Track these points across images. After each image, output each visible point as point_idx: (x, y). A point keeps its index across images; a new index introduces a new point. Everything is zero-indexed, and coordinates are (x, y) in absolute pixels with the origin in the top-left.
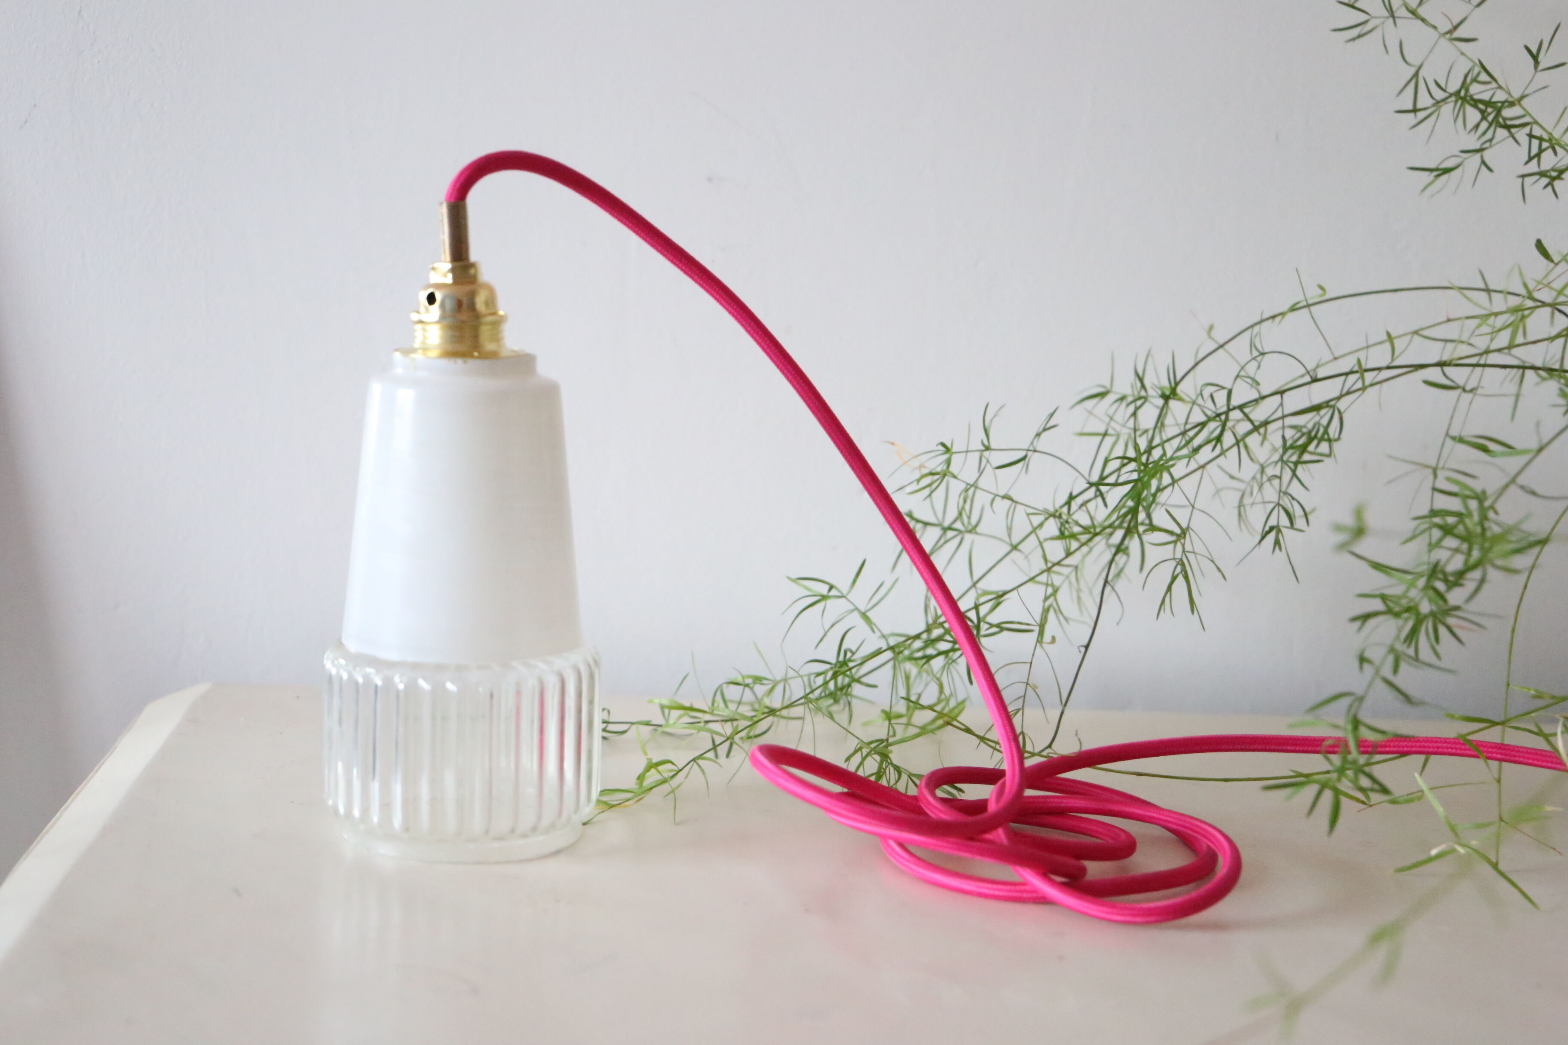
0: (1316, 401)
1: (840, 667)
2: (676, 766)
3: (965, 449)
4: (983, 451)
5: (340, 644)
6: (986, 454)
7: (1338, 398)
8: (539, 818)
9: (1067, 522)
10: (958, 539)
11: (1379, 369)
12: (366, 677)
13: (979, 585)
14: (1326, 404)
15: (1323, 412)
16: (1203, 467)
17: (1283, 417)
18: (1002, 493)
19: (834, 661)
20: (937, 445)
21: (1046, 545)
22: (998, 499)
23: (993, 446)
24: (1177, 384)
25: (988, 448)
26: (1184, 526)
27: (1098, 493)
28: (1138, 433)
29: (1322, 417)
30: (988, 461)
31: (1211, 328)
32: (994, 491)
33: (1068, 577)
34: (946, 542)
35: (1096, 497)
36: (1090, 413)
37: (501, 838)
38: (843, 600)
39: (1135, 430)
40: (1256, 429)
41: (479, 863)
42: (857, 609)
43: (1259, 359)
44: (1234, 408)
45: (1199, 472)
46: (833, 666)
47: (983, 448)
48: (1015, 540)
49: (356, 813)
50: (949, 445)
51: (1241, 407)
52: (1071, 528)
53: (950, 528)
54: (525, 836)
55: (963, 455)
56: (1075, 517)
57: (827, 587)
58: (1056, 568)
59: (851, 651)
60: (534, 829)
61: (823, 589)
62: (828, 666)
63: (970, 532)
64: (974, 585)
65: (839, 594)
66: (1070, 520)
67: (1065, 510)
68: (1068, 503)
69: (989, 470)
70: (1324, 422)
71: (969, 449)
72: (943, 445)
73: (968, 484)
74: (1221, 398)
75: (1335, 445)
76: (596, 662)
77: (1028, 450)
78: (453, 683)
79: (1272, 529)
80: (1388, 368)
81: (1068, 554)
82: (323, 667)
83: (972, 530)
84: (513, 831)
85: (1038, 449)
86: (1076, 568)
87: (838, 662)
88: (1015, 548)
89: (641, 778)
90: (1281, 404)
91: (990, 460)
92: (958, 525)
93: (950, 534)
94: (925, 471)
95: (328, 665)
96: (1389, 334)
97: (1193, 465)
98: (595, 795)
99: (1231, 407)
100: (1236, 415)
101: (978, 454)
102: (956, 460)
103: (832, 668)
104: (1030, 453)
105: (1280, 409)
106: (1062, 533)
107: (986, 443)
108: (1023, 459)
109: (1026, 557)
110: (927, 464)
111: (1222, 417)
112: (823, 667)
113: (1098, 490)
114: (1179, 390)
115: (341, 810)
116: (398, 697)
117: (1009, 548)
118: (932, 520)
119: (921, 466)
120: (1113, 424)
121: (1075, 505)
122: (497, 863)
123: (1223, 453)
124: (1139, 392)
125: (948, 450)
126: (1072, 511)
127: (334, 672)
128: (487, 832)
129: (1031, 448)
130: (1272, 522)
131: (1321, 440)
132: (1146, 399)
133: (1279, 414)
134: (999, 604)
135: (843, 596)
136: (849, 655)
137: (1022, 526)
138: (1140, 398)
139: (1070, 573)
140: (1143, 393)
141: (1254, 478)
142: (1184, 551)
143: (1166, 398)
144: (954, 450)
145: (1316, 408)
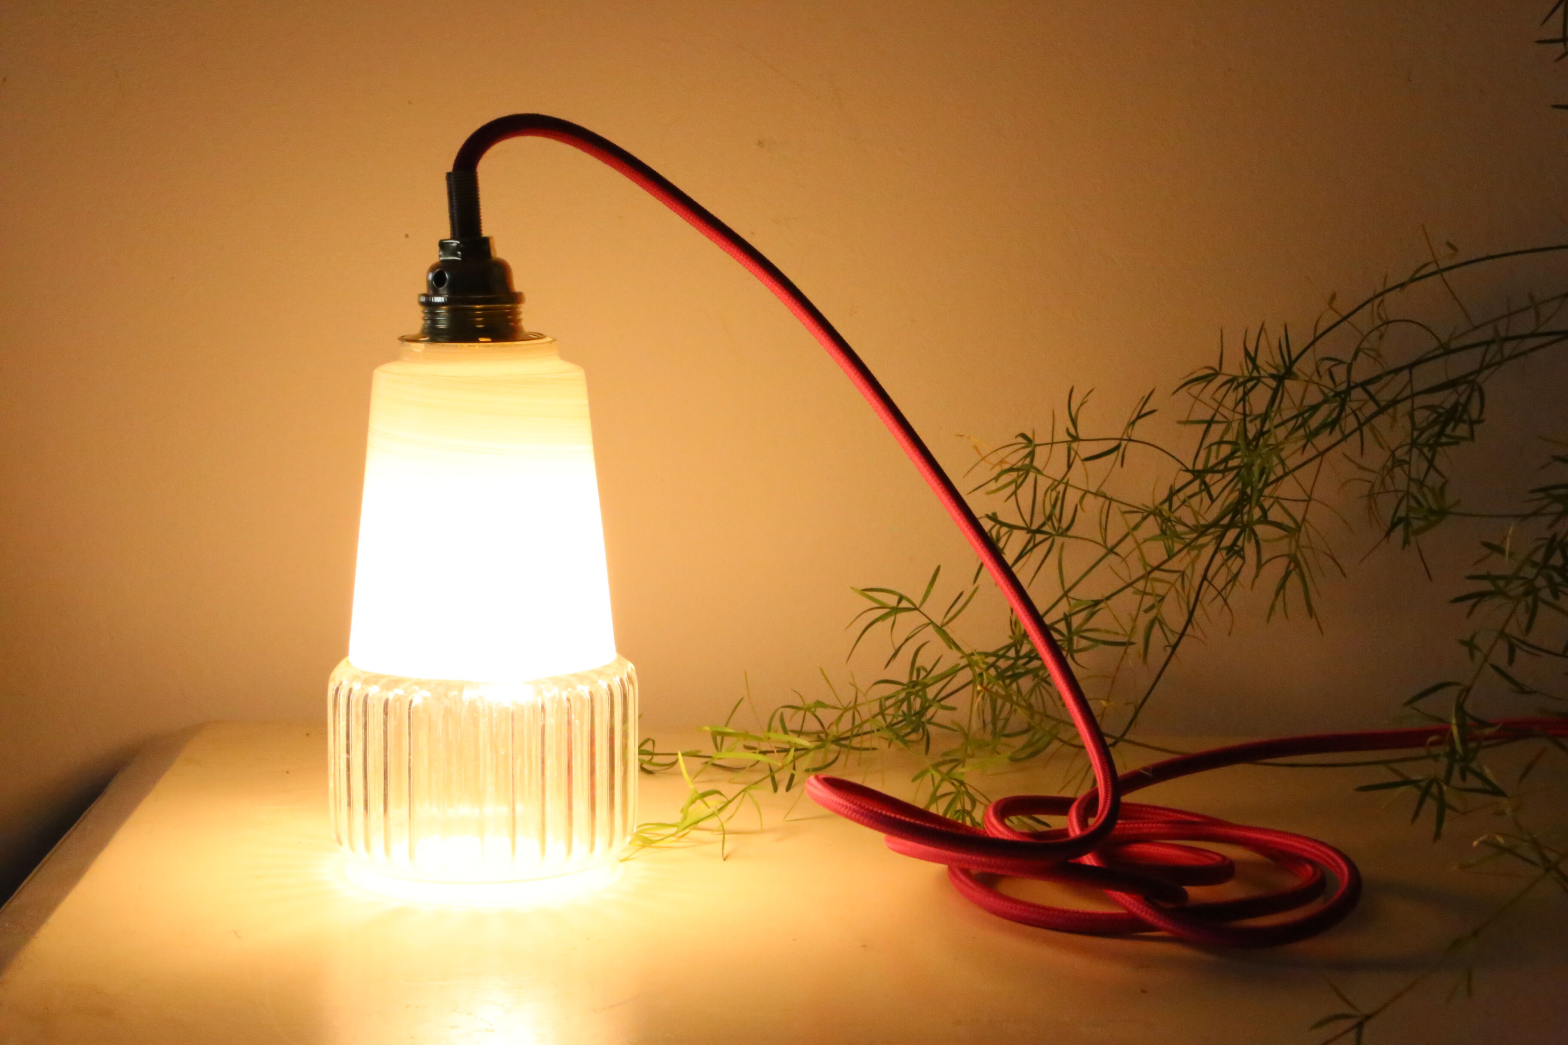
0: (1452, 375)
1: (914, 687)
2: (725, 797)
3: (1050, 441)
4: (1071, 442)
6: (1074, 445)
7: (1478, 372)
9: (1169, 520)
10: (1049, 542)
11: (1522, 337)
13: (1071, 594)
14: (1463, 379)
15: (1461, 388)
16: (1321, 454)
17: (1412, 396)
18: (1094, 490)
19: (905, 680)
20: (1017, 437)
21: (1145, 547)
22: (1088, 495)
23: (1081, 436)
24: (1292, 363)
25: (1075, 439)
26: (1299, 518)
27: (1203, 487)
28: (1248, 419)
29: (1460, 395)
30: (1076, 453)
31: (1333, 297)
32: (1085, 488)
33: (1173, 585)
34: (1035, 546)
35: (1201, 491)
36: (1196, 398)
38: (916, 613)
39: (1245, 415)
40: (1381, 410)
42: (932, 622)
43: (1382, 329)
44: (1357, 386)
45: (1318, 460)
46: (905, 687)
47: (1069, 439)
48: (1111, 542)
50: (1030, 436)
51: (1363, 385)
52: (1173, 526)
53: (1039, 531)
55: (1048, 447)
56: (1178, 514)
57: (896, 598)
58: (1156, 574)
59: (925, 669)
61: (892, 601)
62: (899, 687)
63: (1061, 535)
64: (1066, 594)
65: (910, 606)
66: (1172, 518)
67: (1166, 506)
68: (1169, 499)
69: (1078, 463)
70: (1463, 400)
71: (1055, 440)
72: (1023, 436)
73: (1055, 480)
74: (1340, 373)
75: (1477, 428)
77: (1121, 439)
79: (1400, 520)
80: (1533, 335)
81: (1171, 556)
83: (1064, 533)
85: (1133, 438)
86: (1183, 574)
87: (911, 681)
88: (1111, 551)
89: (685, 811)
90: (1411, 381)
91: (1079, 453)
92: (1046, 528)
93: (1039, 537)
94: (1006, 466)
96: (1532, 298)
97: (1310, 452)
99: (1352, 384)
100: (1358, 394)
101: (1065, 446)
102: (1041, 454)
103: (903, 690)
104: (1124, 443)
105: (1409, 387)
106: (1164, 532)
107: (1072, 431)
108: (1117, 448)
109: (1124, 560)
110: (1007, 460)
111: (1343, 397)
112: (894, 688)
113: (1204, 482)
114: (1295, 369)
117: (1103, 551)
118: (1019, 522)
119: (1002, 462)
120: (1221, 410)
121: (1176, 502)
123: (1345, 438)
124: (1251, 374)
125: (1030, 441)
126: (1174, 507)
129: (1125, 437)
130: (1402, 513)
131: (1460, 420)
132: (1258, 379)
133: (1407, 392)
134: (1092, 614)
135: (916, 609)
136: (923, 674)
137: (1117, 527)
138: (1251, 379)
139: (1177, 580)
140: (1255, 374)
141: (1384, 466)
142: (1298, 546)
143: (1280, 379)
144: (1037, 441)
145: (1451, 384)
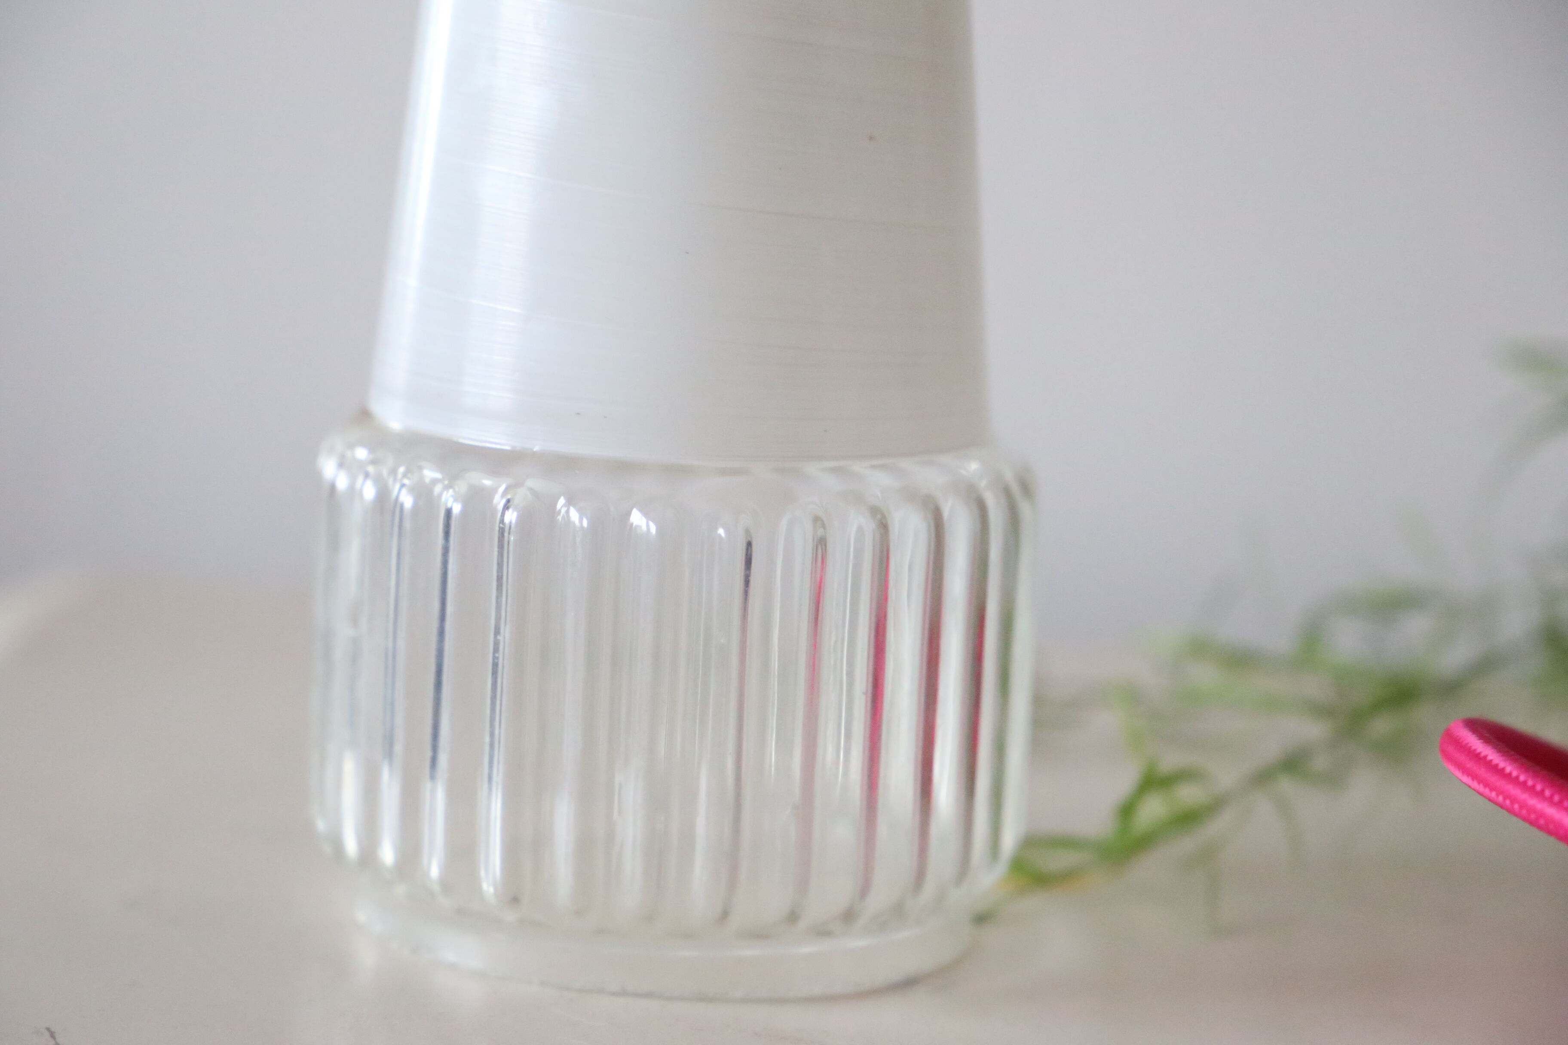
2: (1213, 787)
5: (364, 415)
8: (864, 889)
12: (423, 493)
37: (759, 935)
41: (702, 998)
49: (387, 854)
54: (822, 932)
60: (849, 916)
76: (1027, 489)
78: (646, 514)
82: (316, 475)
84: (793, 917)
89: (1127, 810)
95: (329, 468)
98: (1009, 840)
115: (351, 846)
116: (502, 531)
122: (746, 1001)
127: (342, 483)
128: (725, 915)
